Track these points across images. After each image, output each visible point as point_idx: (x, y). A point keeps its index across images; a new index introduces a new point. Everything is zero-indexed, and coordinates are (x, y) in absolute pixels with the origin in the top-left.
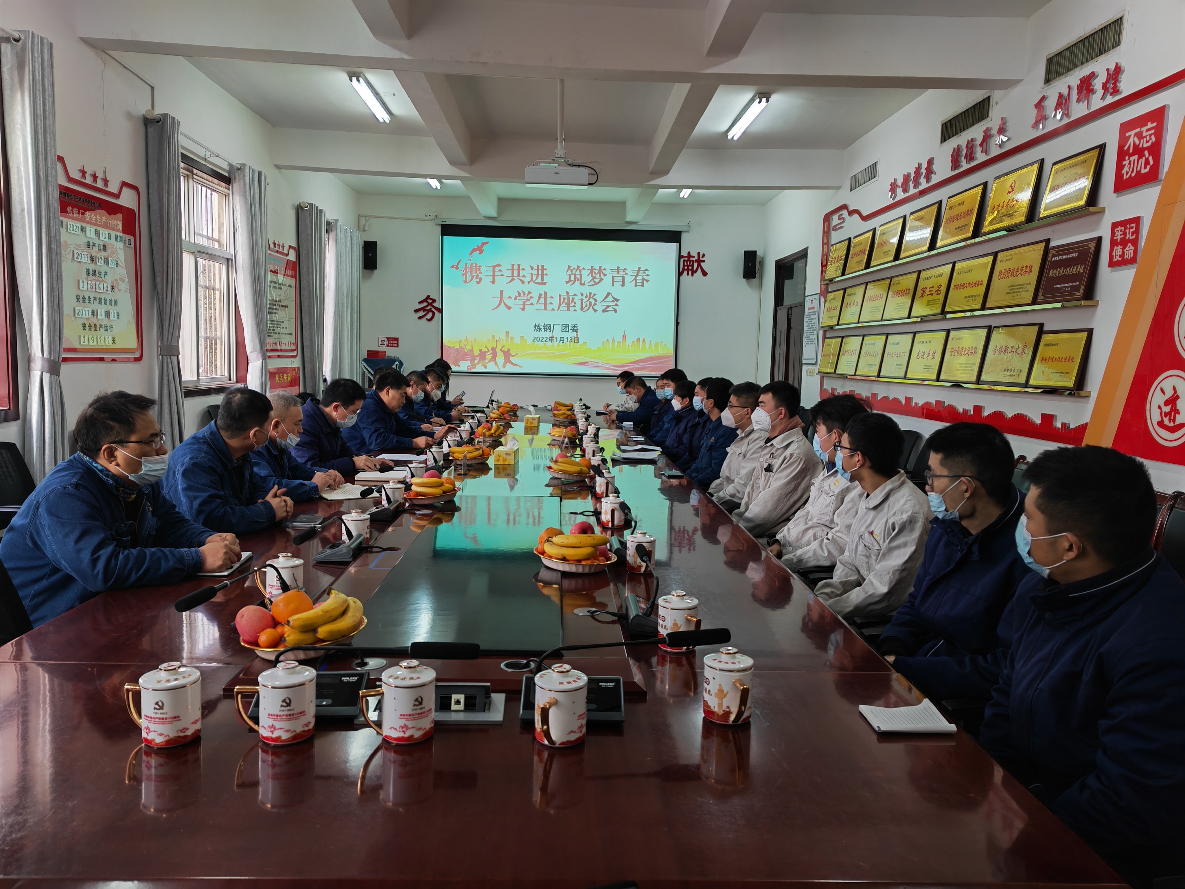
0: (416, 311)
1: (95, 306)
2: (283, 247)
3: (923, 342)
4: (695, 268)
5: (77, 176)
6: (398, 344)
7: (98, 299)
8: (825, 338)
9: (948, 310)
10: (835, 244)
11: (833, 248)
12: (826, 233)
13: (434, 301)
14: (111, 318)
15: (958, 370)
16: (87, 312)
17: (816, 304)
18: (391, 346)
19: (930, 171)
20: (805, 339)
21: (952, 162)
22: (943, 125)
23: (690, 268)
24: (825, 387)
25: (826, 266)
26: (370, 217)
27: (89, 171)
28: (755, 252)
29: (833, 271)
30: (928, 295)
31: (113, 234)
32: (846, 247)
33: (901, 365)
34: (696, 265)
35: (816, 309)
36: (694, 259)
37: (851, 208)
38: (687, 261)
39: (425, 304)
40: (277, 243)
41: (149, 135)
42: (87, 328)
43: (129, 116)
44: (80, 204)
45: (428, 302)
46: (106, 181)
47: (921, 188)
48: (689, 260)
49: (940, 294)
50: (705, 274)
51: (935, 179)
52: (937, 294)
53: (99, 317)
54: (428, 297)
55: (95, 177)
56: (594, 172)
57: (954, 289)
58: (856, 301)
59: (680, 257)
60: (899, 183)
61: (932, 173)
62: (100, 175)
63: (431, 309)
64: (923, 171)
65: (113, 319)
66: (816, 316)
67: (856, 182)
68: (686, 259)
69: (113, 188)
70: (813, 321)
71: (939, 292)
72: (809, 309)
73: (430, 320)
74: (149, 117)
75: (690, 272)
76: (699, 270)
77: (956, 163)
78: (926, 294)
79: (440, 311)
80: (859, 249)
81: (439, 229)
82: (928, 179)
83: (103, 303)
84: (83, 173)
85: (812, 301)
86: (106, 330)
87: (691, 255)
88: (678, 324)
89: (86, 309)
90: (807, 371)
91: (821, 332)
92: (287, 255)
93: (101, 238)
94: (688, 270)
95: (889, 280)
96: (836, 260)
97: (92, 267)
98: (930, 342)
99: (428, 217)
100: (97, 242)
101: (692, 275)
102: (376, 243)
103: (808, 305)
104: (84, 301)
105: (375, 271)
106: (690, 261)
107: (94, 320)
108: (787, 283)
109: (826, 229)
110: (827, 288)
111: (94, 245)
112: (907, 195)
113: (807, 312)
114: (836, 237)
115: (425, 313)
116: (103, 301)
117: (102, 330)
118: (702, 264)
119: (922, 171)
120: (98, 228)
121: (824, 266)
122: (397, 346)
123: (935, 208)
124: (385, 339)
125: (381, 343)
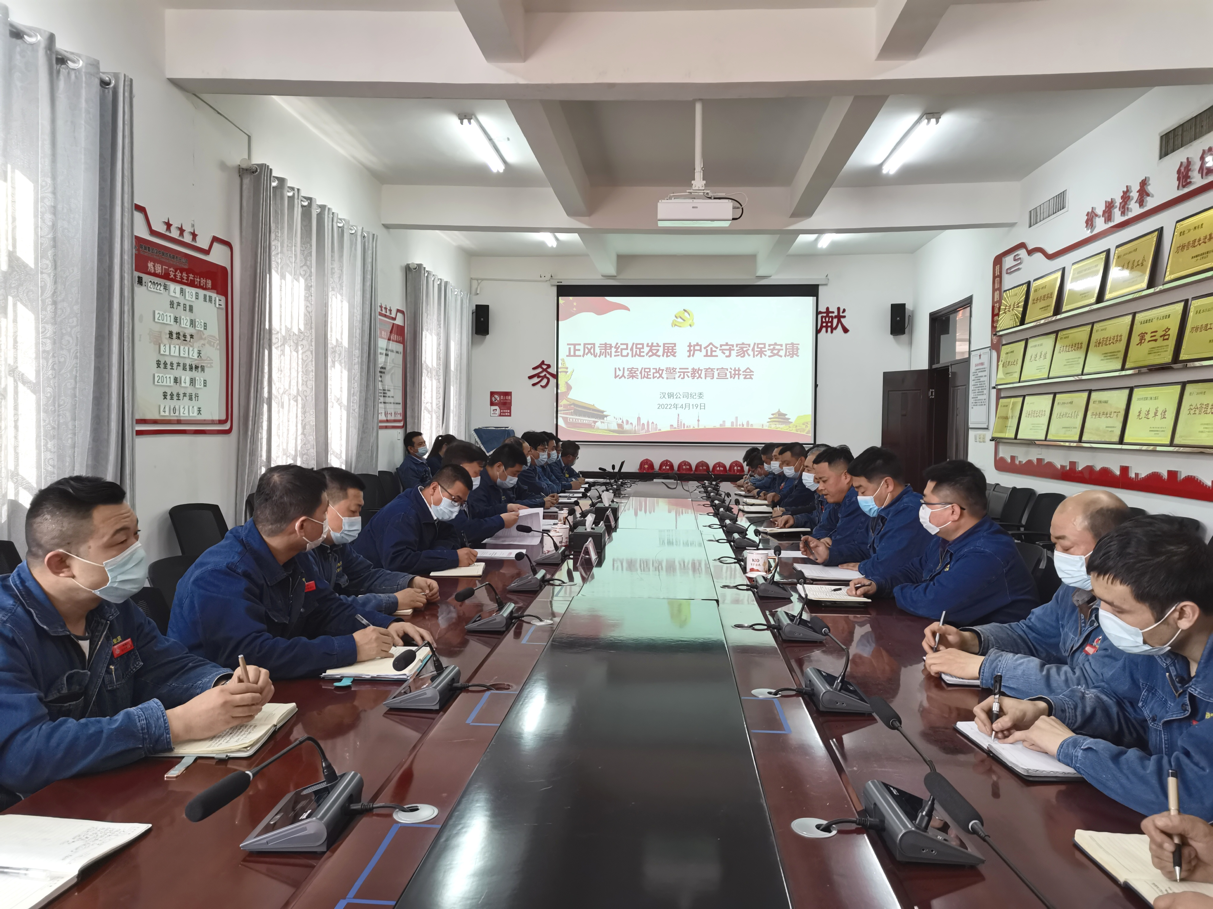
0: (530, 377)
1: (178, 372)
2: (390, 310)
3: (1146, 399)
4: (834, 325)
5: (162, 229)
6: (510, 413)
7: (182, 365)
8: (998, 398)
9: (1184, 358)
10: (1008, 290)
11: (1007, 295)
12: (997, 278)
13: (549, 366)
14: (197, 386)
15: (1202, 432)
16: (168, 379)
17: (985, 359)
18: (503, 416)
19: (1143, 193)
20: (971, 401)
21: (1179, 179)
22: (1162, 137)
23: (829, 324)
24: (1001, 455)
25: (998, 315)
26: (483, 280)
27: (175, 224)
28: (905, 304)
29: (1006, 321)
30: (1149, 341)
31: (202, 292)
32: (1024, 292)
33: (1113, 427)
34: (835, 321)
35: (986, 365)
36: (833, 315)
37: (1030, 247)
38: (825, 317)
39: (540, 370)
40: (384, 306)
41: (244, 187)
42: (168, 397)
43: (223, 166)
44: (163, 260)
45: (542, 368)
46: (194, 235)
47: (1131, 215)
48: (827, 316)
49: (1167, 339)
50: (846, 330)
51: (1151, 203)
52: (1164, 340)
53: (183, 384)
54: (543, 363)
55: (181, 231)
56: (739, 206)
57: (1191, 332)
58: (1043, 354)
59: (818, 313)
60: (1099, 211)
61: (1148, 195)
62: (188, 229)
63: (545, 375)
64: (1135, 195)
65: (199, 386)
66: (986, 373)
67: (1037, 216)
68: (825, 315)
69: (203, 242)
70: (982, 379)
71: (1166, 337)
72: (976, 365)
73: (544, 387)
74: (244, 166)
75: (829, 329)
76: (840, 326)
77: (1186, 180)
78: (1147, 340)
79: (556, 376)
80: (1042, 293)
81: (554, 290)
82: (1141, 203)
83: (188, 369)
84: (168, 225)
85: (980, 356)
86: (191, 399)
87: (830, 310)
88: (816, 386)
89: (168, 376)
90: (976, 437)
91: (994, 392)
92: (394, 319)
93: (187, 298)
94: (827, 327)
95: (1090, 326)
96: (1012, 307)
97: (175, 329)
98: (1155, 398)
99: (543, 278)
100: (182, 302)
101: (832, 332)
102: (488, 306)
103: (974, 361)
104: (165, 368)
105: (487, 336)
106: (829, 317)
107: (176, 389)
108: (943, 337)
109: (997, 273)
110: (999, 341)
111: (179, 304)
112: (1111, 224)
113: (973, 368)
114: (1008, 281)
115: (540, 379)
116: (188, 367)
117: (186, 399)
118: (842, 320)
119: (1131, 194)
120: (184, 287)
121: (995, 315)
122: (510, 416)
123: (1154, 237)
124: (497, 407)
125: (492, 412)
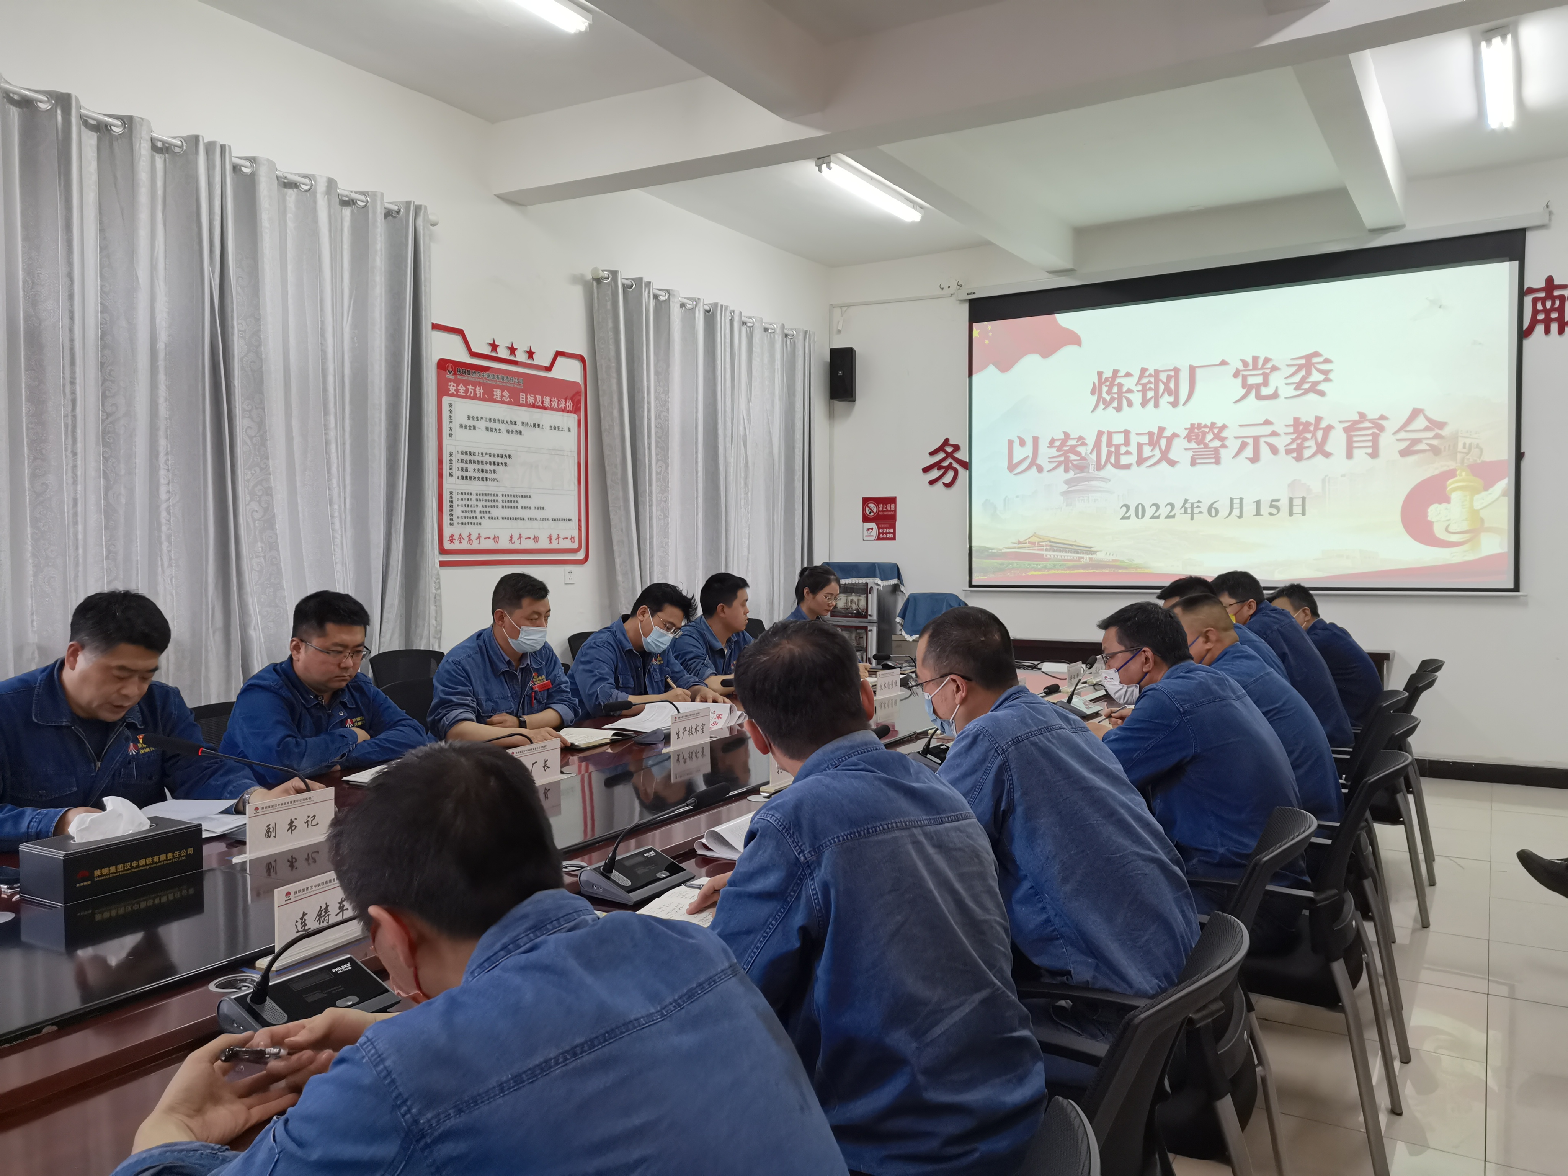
0: (926, 470)
2: (532, 352)
13: (957, 448)
23: (1554, 315)
26: (848, 306)
38: (1544, 300)
39: (942, 455)
45: (946, 452)
48: (1550, 296)
54: (946, 442)
59: (1523, 292)
63: (951, 464)
68: (1542, 295)
73: (948, 486)
75: (1554, 327)
79: (967, 465)
81: (966, 310)
87: (1556, 282)
88: (1519, 456)
94: (1547, 322)
99: (946, 290)
101: (1561, 331)
102: (853, 350)
106: (1553, 299)
115: (941, 472)
122: (894, 539)
124: (873, 525)
125: (866, 533)
